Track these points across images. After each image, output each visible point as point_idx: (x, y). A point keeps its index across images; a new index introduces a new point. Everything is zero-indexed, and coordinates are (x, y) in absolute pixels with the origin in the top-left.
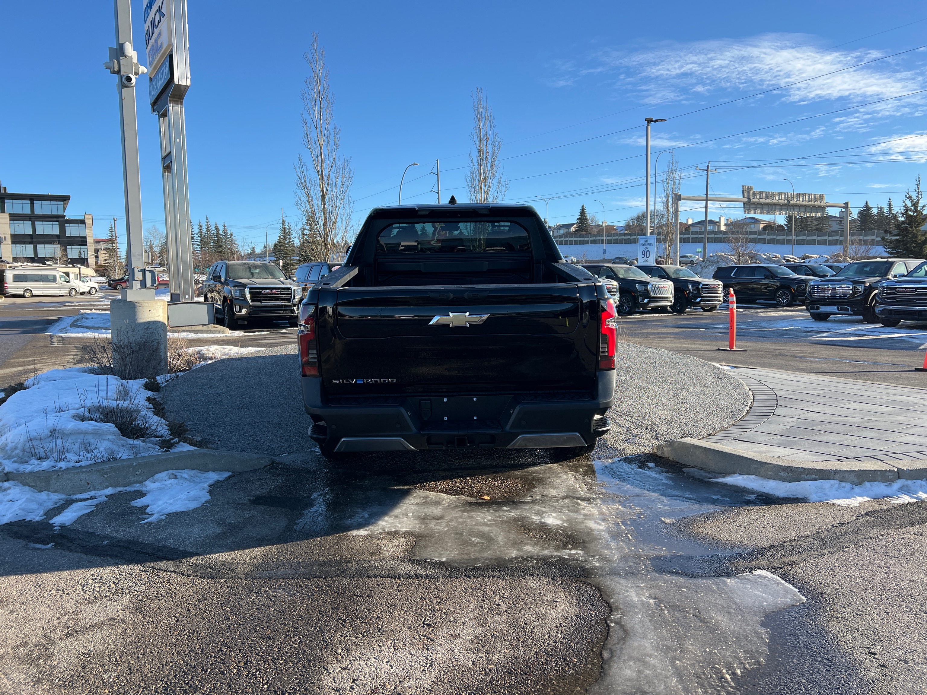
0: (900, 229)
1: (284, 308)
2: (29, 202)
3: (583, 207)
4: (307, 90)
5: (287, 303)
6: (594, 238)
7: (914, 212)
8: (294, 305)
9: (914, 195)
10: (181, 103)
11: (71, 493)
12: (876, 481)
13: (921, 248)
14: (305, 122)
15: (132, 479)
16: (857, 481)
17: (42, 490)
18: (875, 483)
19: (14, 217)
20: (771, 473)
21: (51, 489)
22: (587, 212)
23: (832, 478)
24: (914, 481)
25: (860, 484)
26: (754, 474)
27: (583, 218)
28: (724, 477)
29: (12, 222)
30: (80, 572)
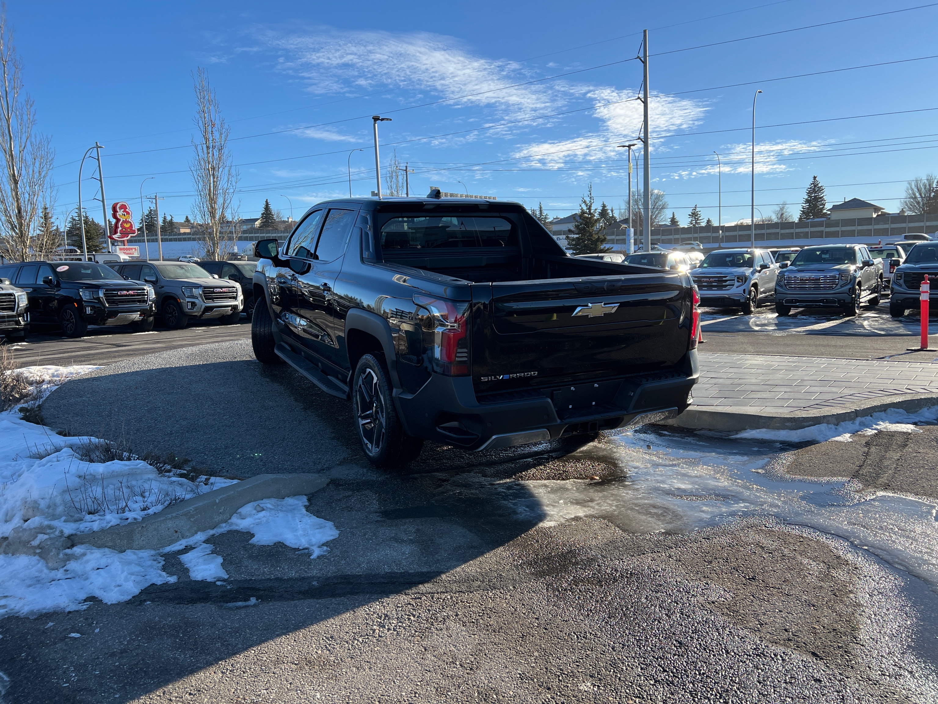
0: (579, 229)
1: (6, 319)
3: (267, 201)
5: (11, 313)
6: (282, 235)
7: (589, 214)
8: (19, 315)
9: (588, 200)
11: (158, 546)
13: (596, 245)
15: (217, 519)
17: (123, 549)
20: (778, 425)
21: (134, 547)
22: (271, 207)
25: (837, 425)
26: (763, 427)
27: (267, 213)
28: (737, 434)
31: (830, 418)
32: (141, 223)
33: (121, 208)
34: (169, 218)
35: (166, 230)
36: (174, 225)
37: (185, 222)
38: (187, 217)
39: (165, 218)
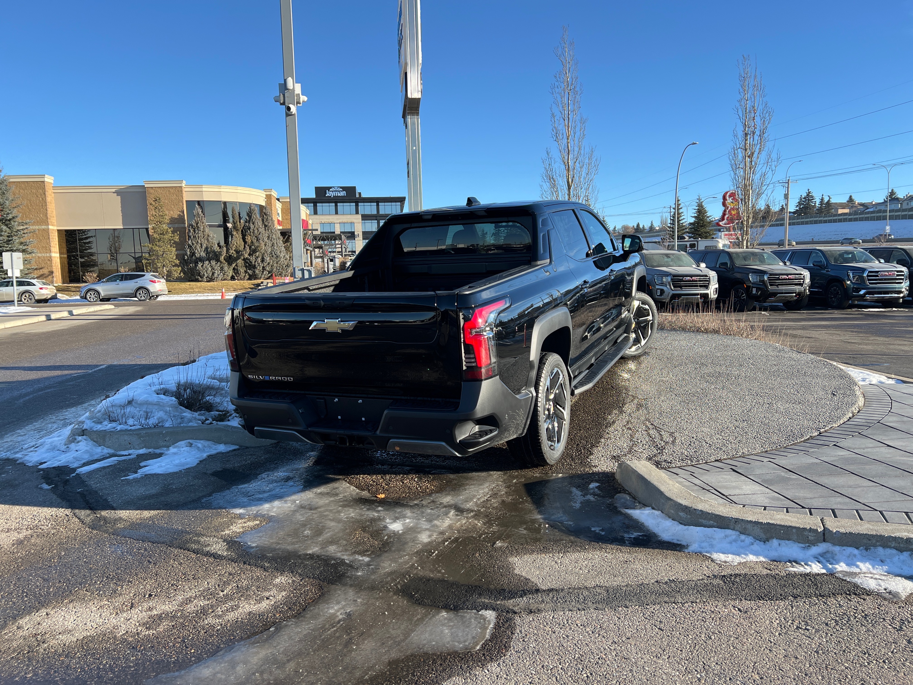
2: (375, 204)
4: (557, 84)
10: (418, 114)
11: (118, 449)
12: (788, 540)
14: (553, 115)
15: (162, 443)
16: (763, 536)
18: (787, 542)
19: (365, 217)
23: (732, 527)
24: (844, 548)
25: (765, 541)
28: (638, 508)
29: (364, 221)
30: (35, 508)
31: (749, 526)
32: (797, 206)
33: (730, 196)
34: (826, 200)
35: (821, 212)
36: (831, 206)
37: (848, 201)
38: (851, 196)
39: (822, 199)
